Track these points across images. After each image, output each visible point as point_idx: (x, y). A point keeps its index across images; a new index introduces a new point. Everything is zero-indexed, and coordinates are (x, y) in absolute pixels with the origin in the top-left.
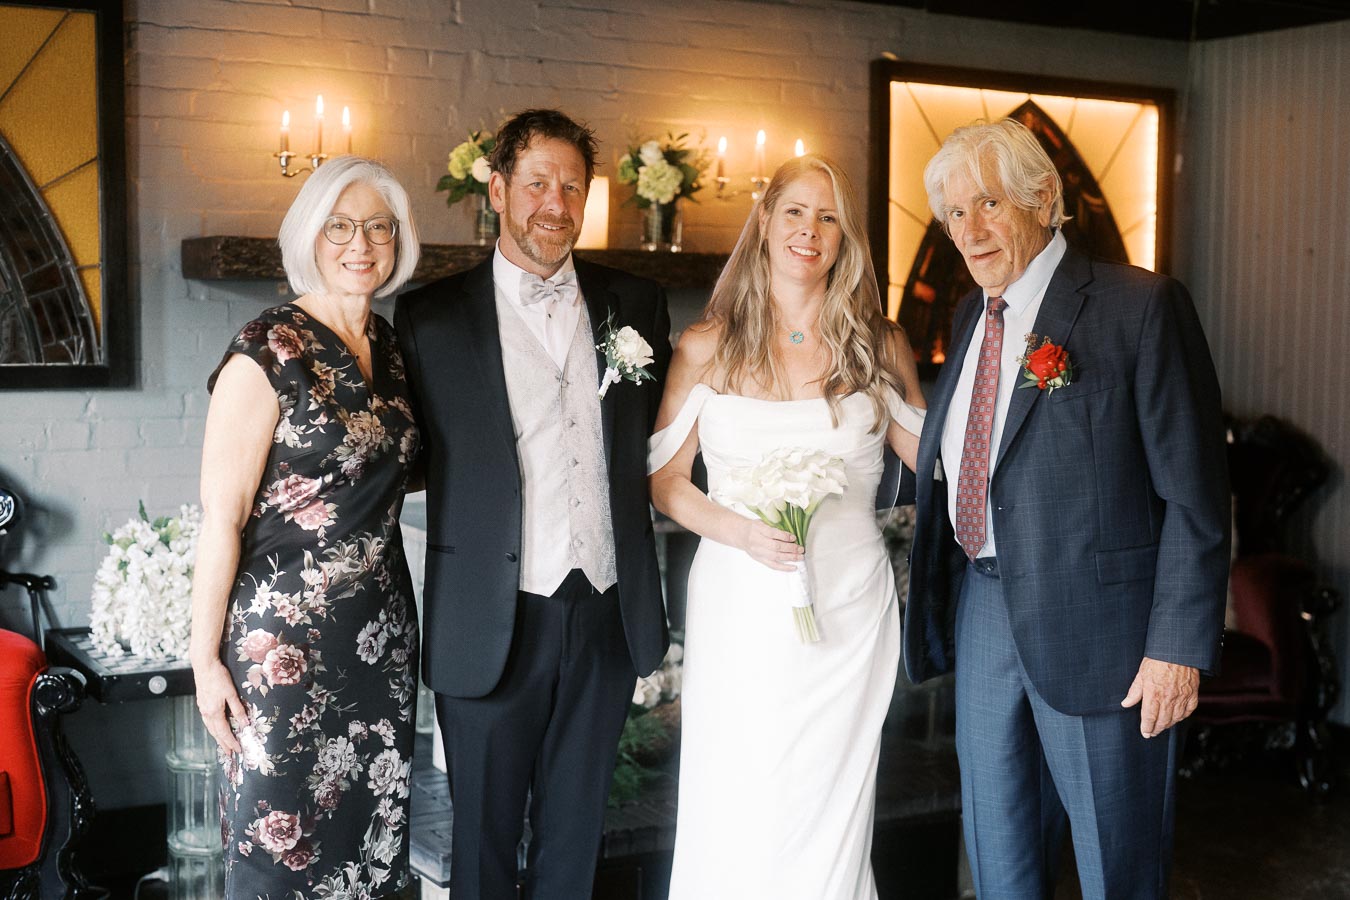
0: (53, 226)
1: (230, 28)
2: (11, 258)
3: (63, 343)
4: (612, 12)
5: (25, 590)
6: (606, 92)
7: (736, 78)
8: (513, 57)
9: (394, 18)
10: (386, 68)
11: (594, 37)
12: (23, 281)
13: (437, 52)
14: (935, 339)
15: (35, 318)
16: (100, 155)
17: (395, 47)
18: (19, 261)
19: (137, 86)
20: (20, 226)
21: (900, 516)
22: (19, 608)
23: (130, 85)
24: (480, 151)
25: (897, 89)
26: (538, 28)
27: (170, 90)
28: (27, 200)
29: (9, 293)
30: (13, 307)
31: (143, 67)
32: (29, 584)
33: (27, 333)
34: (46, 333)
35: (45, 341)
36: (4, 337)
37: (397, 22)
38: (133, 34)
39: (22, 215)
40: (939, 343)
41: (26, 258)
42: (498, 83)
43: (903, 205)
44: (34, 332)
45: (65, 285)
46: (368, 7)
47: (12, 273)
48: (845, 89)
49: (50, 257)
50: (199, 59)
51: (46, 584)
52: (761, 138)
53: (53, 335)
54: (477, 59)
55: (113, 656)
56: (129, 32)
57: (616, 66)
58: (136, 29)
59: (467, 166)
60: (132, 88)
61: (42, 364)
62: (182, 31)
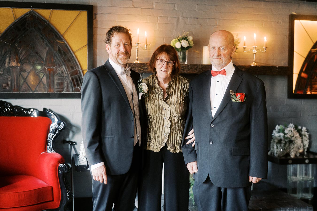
0: (77, 61)
1: (119, 13)
2: (67, 68)
3: (78, 87)
4: (217, 5)
5: (69, 145)
6: (215, 25)
7: (250, 21)
8: (190, 18)
9: (160, 9)
10: (158, 21)
11: (212, 12)
12: (69, 73)
13: (171, 17)
14: (308, 88)
15: (72, 82)
16: (87, 44)
17: (160, 16)
18: (69, 69)
19: (97, 28)
20: (69, 61)
21: (292, 134)
22: (68, 148)
23: (95, 28)
24: (178, 41)
25: (296, 22)
26: (197, 10)
27: (104, 28)
28: (71, 55)
29: (66, 76)
30: (67, 79)
31: (98, 23)
32: (70, 143)
33: (70, 86)
34: (75, 85)
35: (74, 87)
36: (65, 86)
37: (160, 10)
38: (96, 15)
39: (70, 58)
40: (309, 89)
41: (70, 68)
42: (186, 24)
43: (298, 52)
44: (72, 85)
45: (79, 74)
46: (153, 7)
47: (67, 71)
48: (281, 22)
49: (76, 68)
50: (112, 21)
51: (74, 143)
52: (255, 36)
53: (76, 85)
54: (181, 18)
55: (84, 161)
56: (95, 15)
57: (217, 19)
58: (97, 15)
59: (175, 44)
60: (96, 28)
61: (74, 92)
62: (108, 14)
